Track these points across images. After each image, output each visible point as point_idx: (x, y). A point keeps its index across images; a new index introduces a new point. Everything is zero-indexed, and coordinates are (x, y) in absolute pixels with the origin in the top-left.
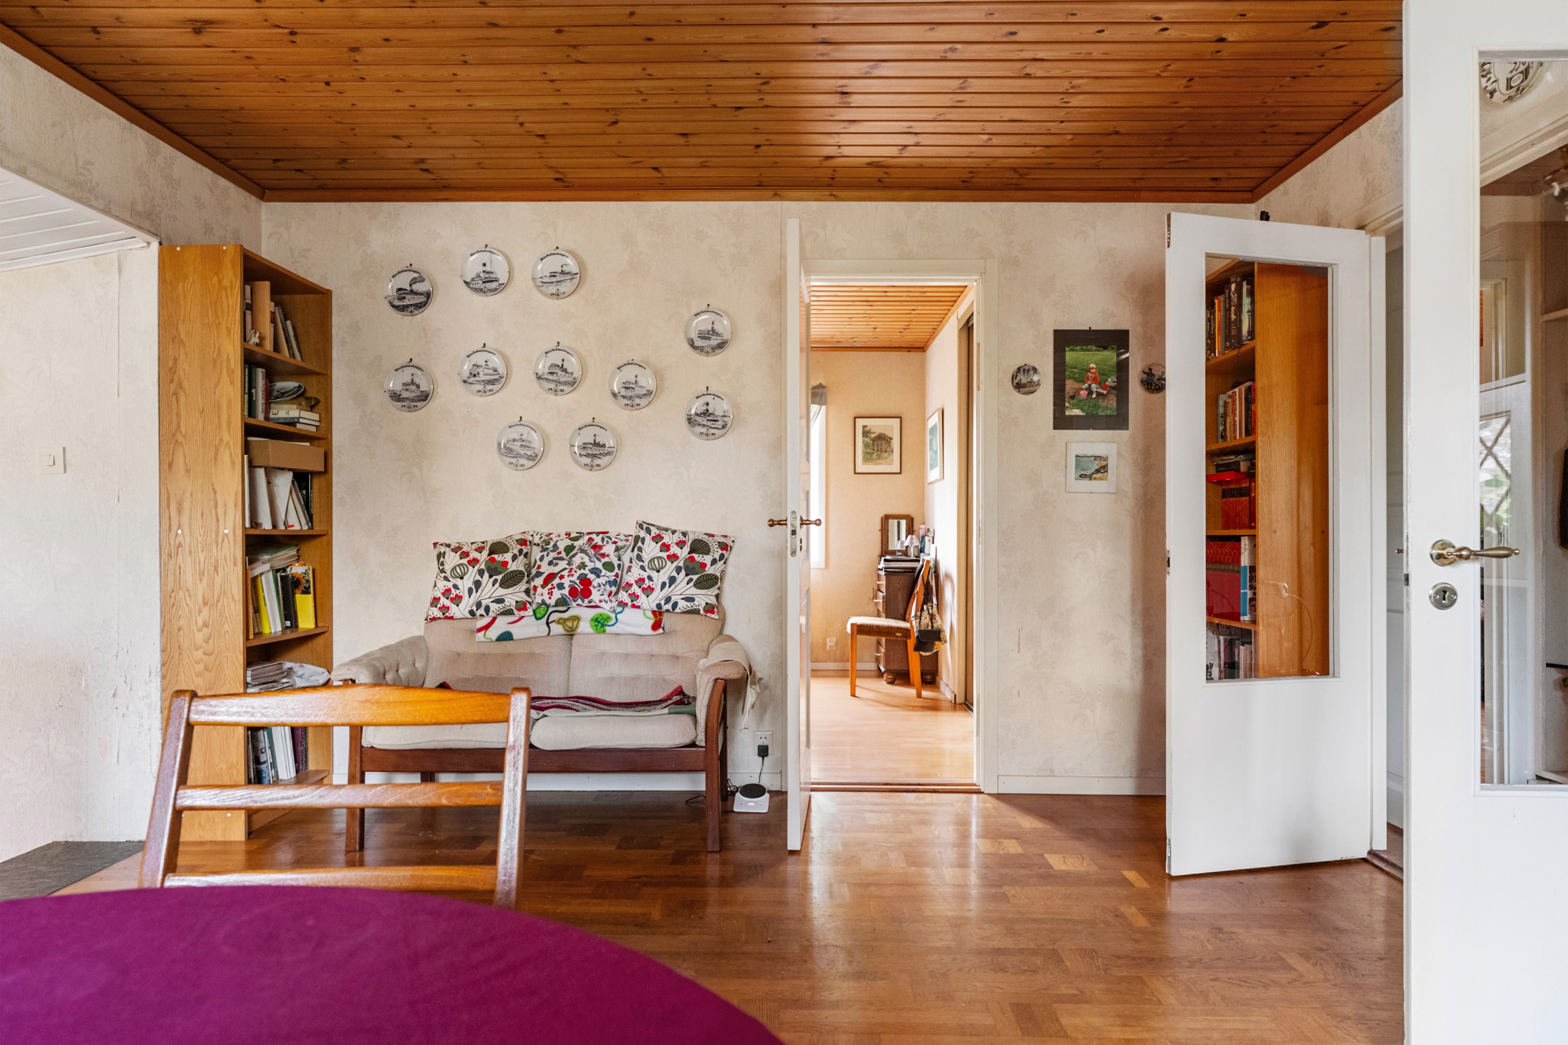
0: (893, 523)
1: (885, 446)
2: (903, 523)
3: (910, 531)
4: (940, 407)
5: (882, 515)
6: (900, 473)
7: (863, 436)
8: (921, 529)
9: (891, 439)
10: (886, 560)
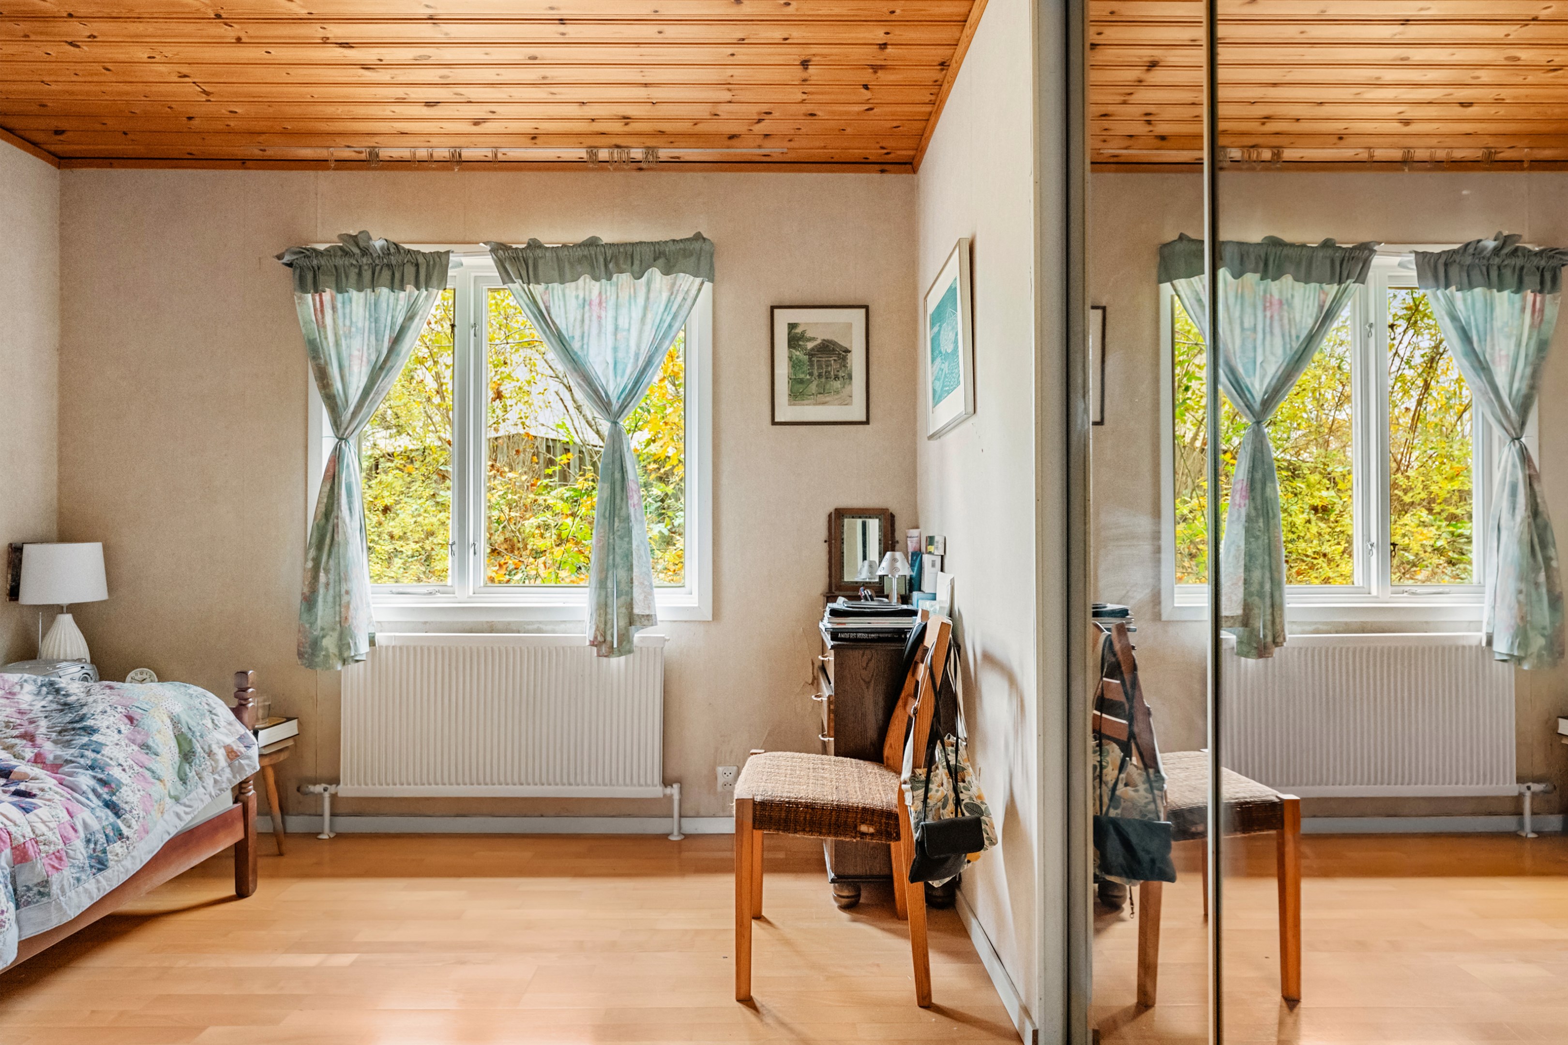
0: (853, 527)
1: (835, 366)
2: (874, 525)
3: (889, 543)
4: (967, 235)
5: (831, 509)
6: (867, 422)
7: (790, 346)
8: (912, 539)
9: (847, 351)
10: (835, 613)
